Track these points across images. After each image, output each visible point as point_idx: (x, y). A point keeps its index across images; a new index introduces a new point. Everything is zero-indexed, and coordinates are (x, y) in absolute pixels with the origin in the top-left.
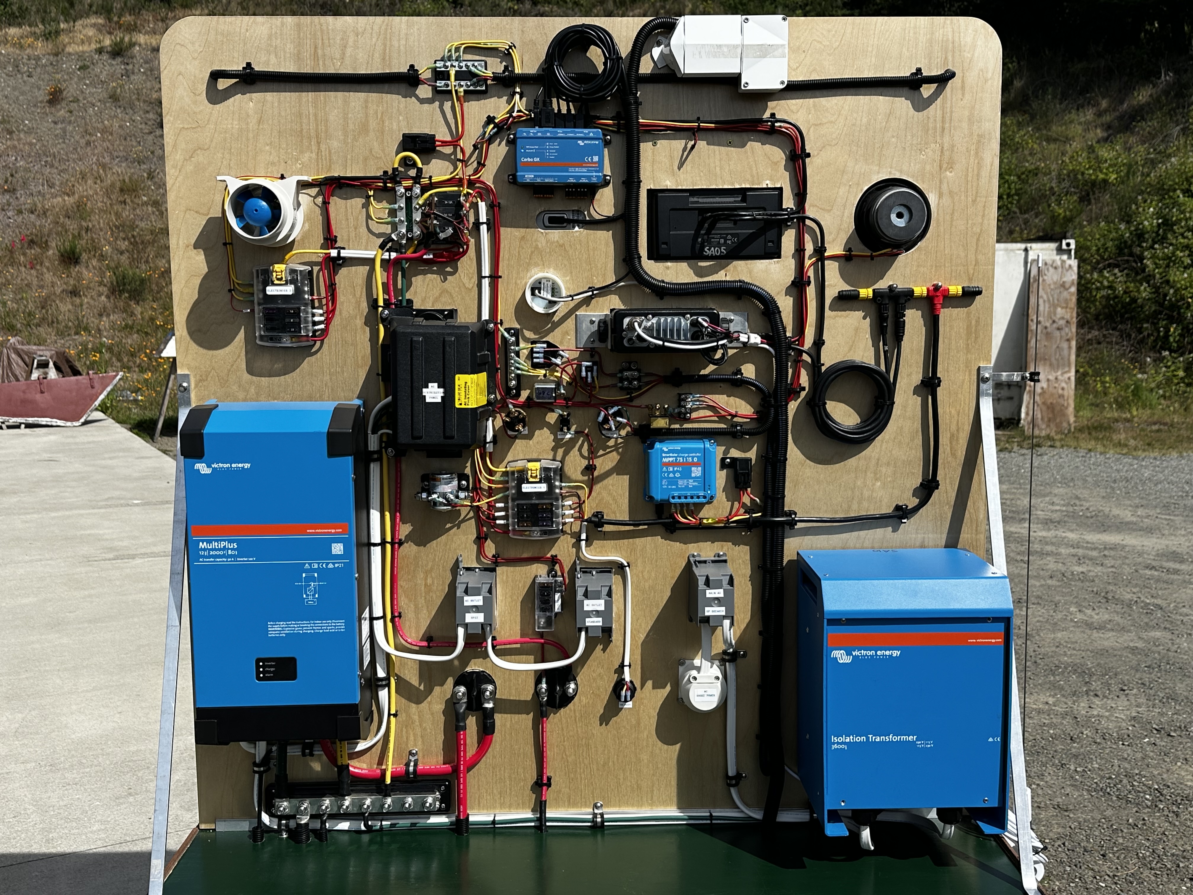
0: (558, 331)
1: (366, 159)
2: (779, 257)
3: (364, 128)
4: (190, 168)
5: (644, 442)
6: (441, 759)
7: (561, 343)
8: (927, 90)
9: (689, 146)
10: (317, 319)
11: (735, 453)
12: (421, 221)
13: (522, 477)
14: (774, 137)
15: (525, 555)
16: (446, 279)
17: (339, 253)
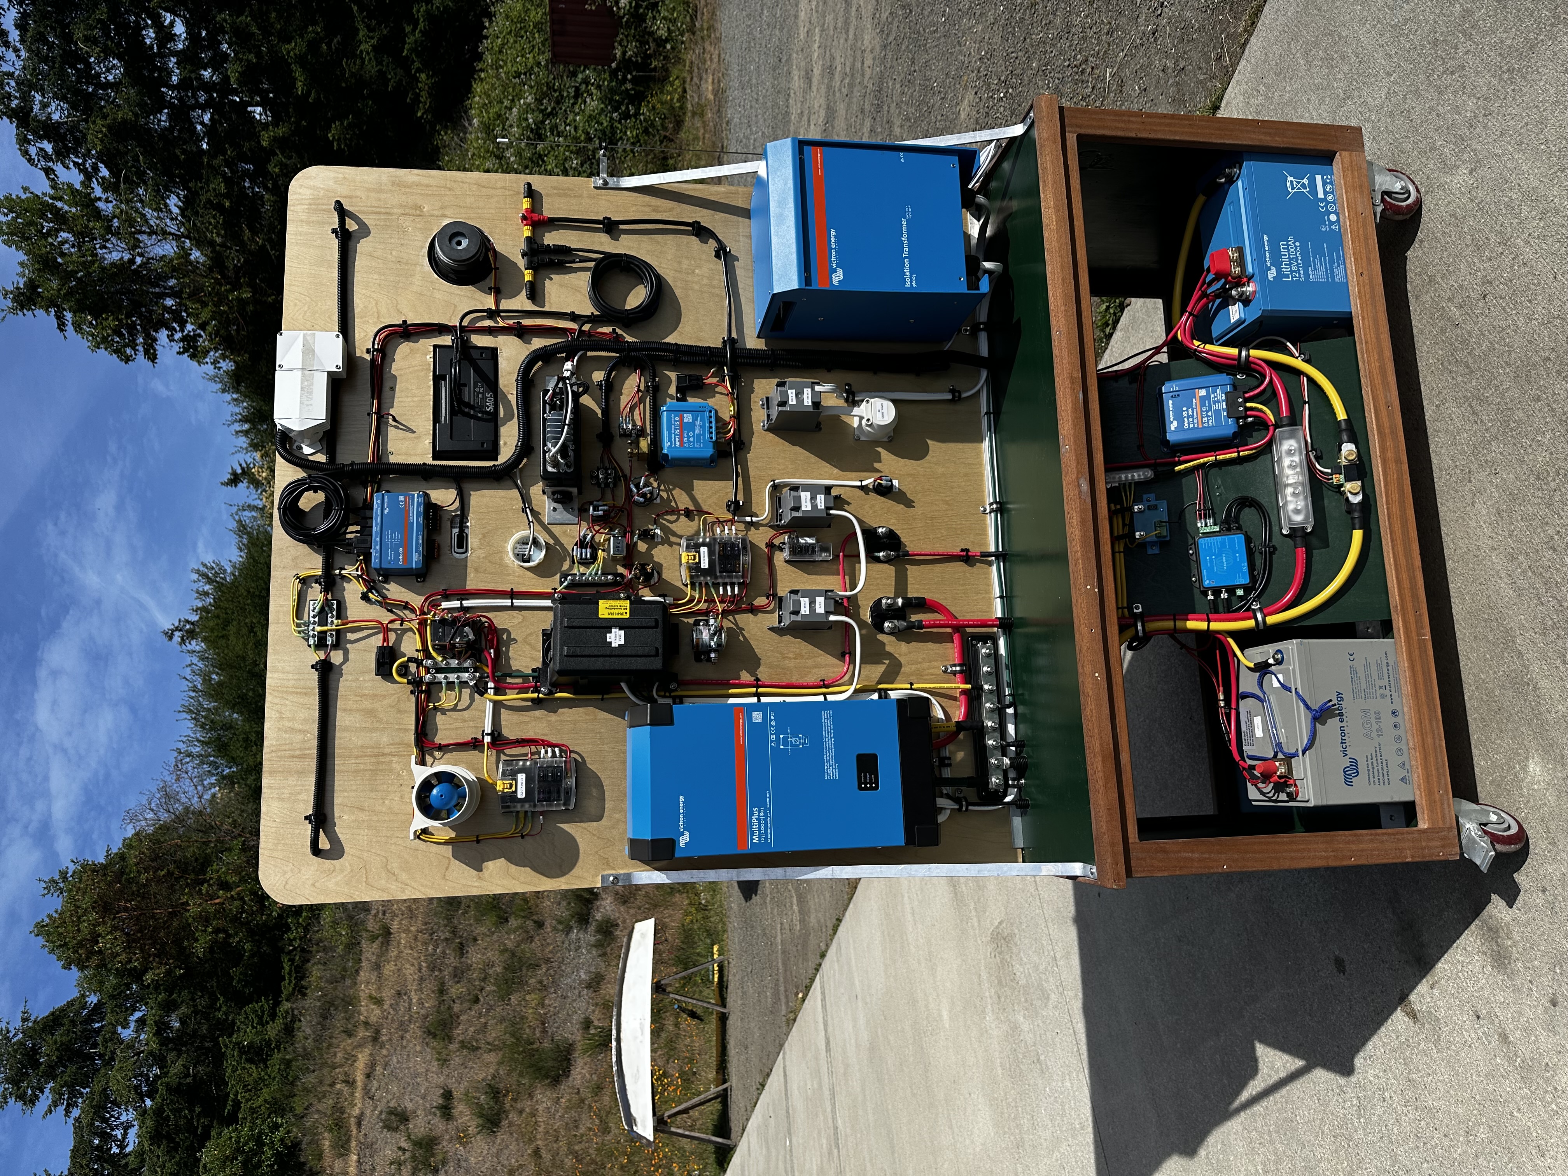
0: (564, 540)
1: (399, 711)
2: (496, 349)
3: (371, 713)
4: (404, 876)
5: (663, 467)
6: (949, 645)
7: (574, 537)
8: (351, 226)
9: (394, 423)
10: (550, 754)
11: (672, 390)
12: (459, 659)
13: (695, 569)
14: (388, 351)
15: (767, 571)
16: (514, 639)
17: (488, 734)
